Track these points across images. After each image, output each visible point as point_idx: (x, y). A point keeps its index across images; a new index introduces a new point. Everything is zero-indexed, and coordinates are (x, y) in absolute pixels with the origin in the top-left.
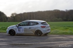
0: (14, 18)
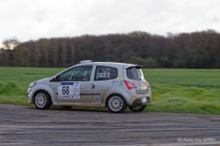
0: (11, 55)
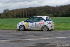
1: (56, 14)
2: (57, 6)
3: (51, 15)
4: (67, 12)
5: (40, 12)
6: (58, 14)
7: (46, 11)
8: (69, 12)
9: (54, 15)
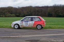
1: (18, 14)
2: (18, 7)
3: (13, 15)
4: (28, 13)
5: (3, 12)
6: (20, 14)
7: (9, 12)
8: (30, 13)
9: (16, 15)
